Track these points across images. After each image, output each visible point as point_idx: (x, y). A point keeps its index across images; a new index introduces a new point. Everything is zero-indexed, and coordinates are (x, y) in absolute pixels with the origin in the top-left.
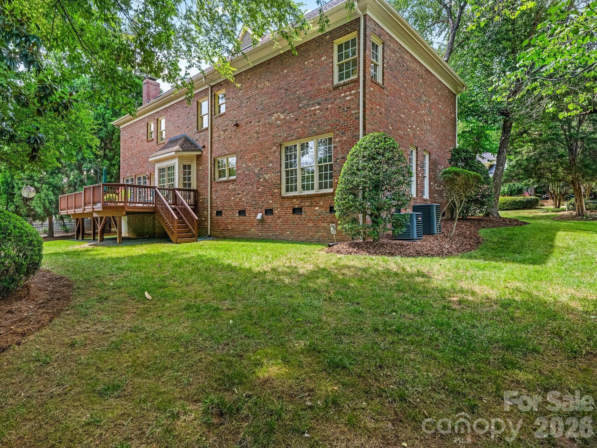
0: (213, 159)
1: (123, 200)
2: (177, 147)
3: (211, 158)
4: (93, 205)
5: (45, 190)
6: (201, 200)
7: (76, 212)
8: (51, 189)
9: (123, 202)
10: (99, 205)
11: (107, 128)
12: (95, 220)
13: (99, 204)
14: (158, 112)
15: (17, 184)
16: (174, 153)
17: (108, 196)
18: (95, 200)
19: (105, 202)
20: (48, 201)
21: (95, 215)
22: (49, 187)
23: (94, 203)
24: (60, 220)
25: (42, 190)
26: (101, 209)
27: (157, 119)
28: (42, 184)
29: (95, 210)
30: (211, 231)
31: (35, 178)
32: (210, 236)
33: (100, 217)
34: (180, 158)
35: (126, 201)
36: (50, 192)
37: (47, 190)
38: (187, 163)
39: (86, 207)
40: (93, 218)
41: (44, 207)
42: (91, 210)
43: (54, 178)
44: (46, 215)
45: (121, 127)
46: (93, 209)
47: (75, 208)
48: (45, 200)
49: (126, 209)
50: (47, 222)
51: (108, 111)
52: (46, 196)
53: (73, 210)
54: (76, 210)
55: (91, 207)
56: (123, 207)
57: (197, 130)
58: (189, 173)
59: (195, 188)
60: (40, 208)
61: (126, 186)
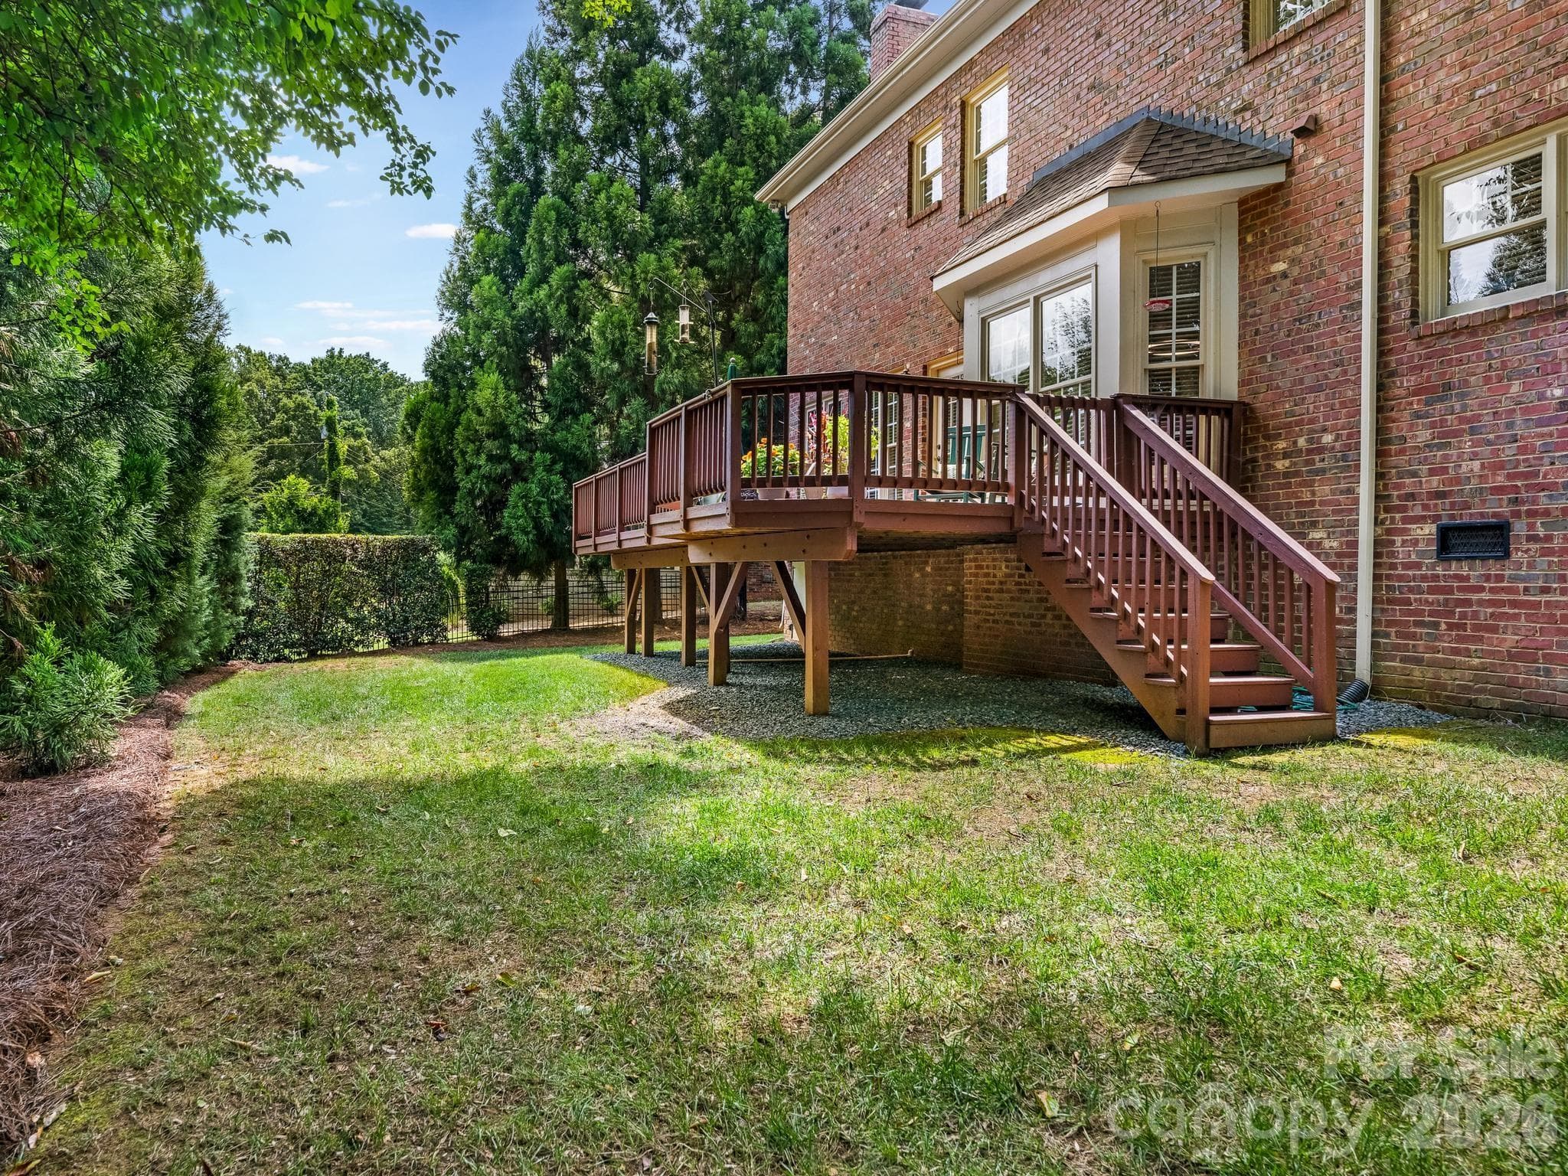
0: (1400, 186)
1: (844, 470)
2: (1118, 171)
3: (1383, 178)
4: (688, 504)
5: (540, 473)
6: (1281, 465)
7: (626, 545)
8: (559, 467)
9: (842, 481)
10: (716, 504)
11: (736, 232)
12: (695, 576)
13: (714, 498)
14: (972, 63)
15: (463, 453)
16: (1101, 203)
17: (761, 455)
18: (697, 481)
19: (747, 484)
20: (550, 508)
21: (696, 556)
22: (554, 462)
23: (692, 496)
24: (590, 573)
25: (533, 471)
26: (724, 525)
27: (963, 105)
28: (533, 452)
29: (698, 528)
30: (1376, 658)
31: (512, 430)
32: (1374, 691)
33: (718, 565)
34: (1130, 230)
35: (860, 474)
36: (556, 478)
37: (549, 470)
38: (1173, 256)
39: (656, 519)
40: (689, 569)
41: (538, 525)
42: (679, 529)
43: (568, 428)
44: (544, 555)
45: (791, 205)
46: (687, 523)
47: (621, 530)
48: (540, 504)
49: (857, 518)
50: (551, 582)
51: (741, 170)
52: (545, 489)
53: (614, 537)
54: (625, 535)
55: (676, 514)
56: (842, 510)
57: (1246, 48)
58: (1191, 312)
59: (1231, 391)
60: (527, 533)
61: (859, 384)
